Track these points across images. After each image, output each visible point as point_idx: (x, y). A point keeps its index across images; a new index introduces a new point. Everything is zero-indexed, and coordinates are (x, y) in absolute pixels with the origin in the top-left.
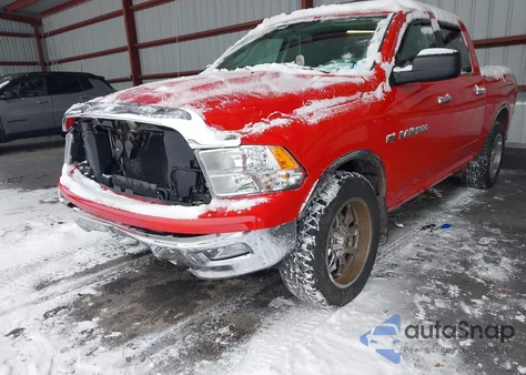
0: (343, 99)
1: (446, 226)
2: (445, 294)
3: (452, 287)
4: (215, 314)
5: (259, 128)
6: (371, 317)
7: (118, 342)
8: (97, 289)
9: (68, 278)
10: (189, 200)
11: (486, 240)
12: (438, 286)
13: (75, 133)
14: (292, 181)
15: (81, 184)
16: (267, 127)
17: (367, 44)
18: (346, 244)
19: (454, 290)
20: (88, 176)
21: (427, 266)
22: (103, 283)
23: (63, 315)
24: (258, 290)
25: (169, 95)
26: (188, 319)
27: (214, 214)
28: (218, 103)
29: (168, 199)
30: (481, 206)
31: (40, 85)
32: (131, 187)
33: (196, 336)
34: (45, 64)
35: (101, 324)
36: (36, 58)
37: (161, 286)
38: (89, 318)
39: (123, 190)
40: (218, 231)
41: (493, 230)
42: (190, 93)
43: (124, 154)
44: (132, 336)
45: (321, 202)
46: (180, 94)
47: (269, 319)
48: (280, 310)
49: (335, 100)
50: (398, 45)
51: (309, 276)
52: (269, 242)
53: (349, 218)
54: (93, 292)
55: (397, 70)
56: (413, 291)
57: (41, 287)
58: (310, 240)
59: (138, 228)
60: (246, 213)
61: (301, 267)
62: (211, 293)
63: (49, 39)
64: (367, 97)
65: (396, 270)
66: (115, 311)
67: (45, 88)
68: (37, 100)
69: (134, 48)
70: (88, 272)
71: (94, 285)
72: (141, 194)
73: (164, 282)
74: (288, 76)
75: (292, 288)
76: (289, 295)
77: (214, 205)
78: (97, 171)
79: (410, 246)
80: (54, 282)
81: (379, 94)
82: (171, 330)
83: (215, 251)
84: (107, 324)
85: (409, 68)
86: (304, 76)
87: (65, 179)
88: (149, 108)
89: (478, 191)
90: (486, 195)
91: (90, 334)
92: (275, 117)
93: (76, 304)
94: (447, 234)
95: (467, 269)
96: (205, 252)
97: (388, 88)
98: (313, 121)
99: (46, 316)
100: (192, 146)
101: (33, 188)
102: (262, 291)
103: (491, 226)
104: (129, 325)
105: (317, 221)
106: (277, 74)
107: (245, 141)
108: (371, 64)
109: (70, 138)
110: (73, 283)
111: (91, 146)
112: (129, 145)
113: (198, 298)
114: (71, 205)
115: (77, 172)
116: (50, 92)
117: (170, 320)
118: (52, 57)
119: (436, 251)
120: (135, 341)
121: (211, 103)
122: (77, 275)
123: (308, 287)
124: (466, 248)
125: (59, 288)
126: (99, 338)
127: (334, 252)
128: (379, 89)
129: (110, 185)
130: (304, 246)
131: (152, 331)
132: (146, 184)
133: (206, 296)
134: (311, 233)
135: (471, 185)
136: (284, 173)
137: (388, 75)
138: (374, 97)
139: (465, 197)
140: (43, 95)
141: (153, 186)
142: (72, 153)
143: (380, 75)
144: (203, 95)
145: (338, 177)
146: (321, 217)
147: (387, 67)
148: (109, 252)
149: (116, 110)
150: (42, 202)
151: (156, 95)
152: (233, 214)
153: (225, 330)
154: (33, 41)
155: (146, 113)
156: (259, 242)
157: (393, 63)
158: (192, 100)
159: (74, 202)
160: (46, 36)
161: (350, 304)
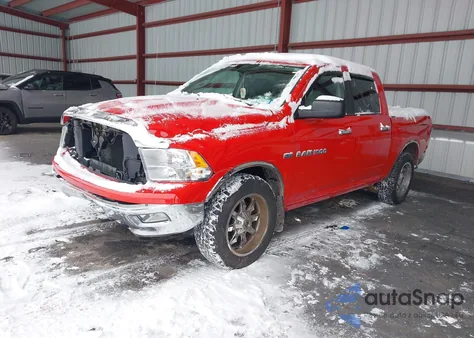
0: (251, 125)
1: (345, 228)
2: (317, 271)
3: (324, 268)
4: (147, 264)
5: (185, 138)
6: (254, 278)
7: (76, 272)
8: (70, 239)
9: (51, 230)
10: (134, 181)
11: (369, 241)
12: (315, 266)
13: (69, 126)
14: (203, 176)
15: (68, 162)
16: (190, 138)
17: (284, 88)
18: (246, 225)
19: (324, 270)
20: (75, 158)
21: (314, 252)
22: (75, 235)
23: (42, 252)
24: (184, 253)
25: (131, 110)
26: (128, 265)
27: (146, 191)
28: (160, 119)
29: (122, 179)
30: (383, 217)
31: (58, 81)
32: (100, 168)
33: (129, 276)
34: (67, 62)
35: (67, 261)
36: (60, 56)
37: (115, 243)
38: (59, 256)
39: (94, 169)
40: (147, 202)
41: (380, 235)
42: (145, 110)
43: (98, 145)
44: (86, 270)
45: (226, 193)
46: (139, 110)
47: (184, 272)
48: (194, 267)
49: (245, 126)
50: (307, 90)
51: (212, 243)
52: (186, 217)
53: (251, 208)
54: (67, 241)
55: (302, 108)
56: (295, 266)
57: (30, 233)
58: (214, 218)
59: (98, 196)
60: (167, 192)
61: (207, 236)
62: (150, 251)
63: (73, 42)
64: (271, 126)
65: (290, 252)
66: (79, 254)
67: (62, 84)
68: (55, 93)
69: (142, 57)
70: (66, 227)
71: (68, 236)
72: (105, 174)
73: (118, 240)
74: (222, 104)
75: (202, 250)
76: (203, 259)
77: (148, 185)
78: (80, 155)
79: (309, 238)
80: (41, 231)
81: (282, 124)
82: (114, 270)
83: (147, 216)
84: (71, 261)
85: (309, 107)
86: (232, 106)
87: (58, 158)
88: (114, 117)
89: (386, 206)
90: (392, 210)
91: (58, 266)
92: (197, 132)
93: (52, 247)
94: (343, 233)
95: (343, 258)
96: (138, 216)
97: (291, 120)
98: (223, 138)
99: (30, 252)
100: (137, 145)
101: (39, 163)
102: (187, 254)
103: (380, 232)
104: (86, 263)
105: (221, 205)
106: (215, 102)
107: (172, 146)
108: (282, 102)
109: (65, 130)
110: (54, 233)
111: (79, 137)
112: (102, 139)
113: (139, 253)
114: (59, 176)
115: (67, 154)
116: (66, 88)
117: (115, 264)
118: (74, 56)
119: (327, 244)
120: (87, 273)
121: (156, 118)
122: (58, 228)
123: (211, 251)
124: (352, 244)
125: (42, 235)
126: (64, 268)
127: (237, 230)
128: (284, 120)
129: (87, 165)
130: (210, 222)
131: (101, 269)
132: (110, 167)
133: (146, 253)
134: (216, 213)
135: (382, 200)
136: (198, 169)
137: (293, 111)
138: (278, 126)
139: (374, 209)
140: (60, 89)
141: (115, 169)
142: (66, 140)
143: (287, 110)
144: (153, 112)
145: (243, 178)
146: (224, 203)
147: (294, 106)
148: (84, 216)
149: (95, 115)
150: (44, 174)
151: (123, 108)
152: (158, 192)
153: (151, 275)
154: (60, 41)
155: (111, 121)
156: (178, 216)
157: (299, 103)
158: (145, 115)
159: (61, 175)
160: (70, 39)
161: (245, 269)
